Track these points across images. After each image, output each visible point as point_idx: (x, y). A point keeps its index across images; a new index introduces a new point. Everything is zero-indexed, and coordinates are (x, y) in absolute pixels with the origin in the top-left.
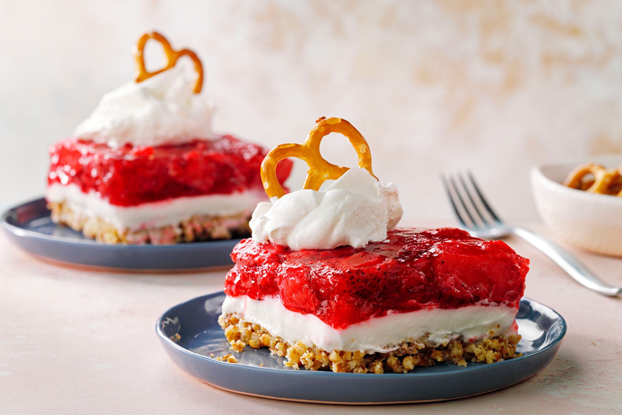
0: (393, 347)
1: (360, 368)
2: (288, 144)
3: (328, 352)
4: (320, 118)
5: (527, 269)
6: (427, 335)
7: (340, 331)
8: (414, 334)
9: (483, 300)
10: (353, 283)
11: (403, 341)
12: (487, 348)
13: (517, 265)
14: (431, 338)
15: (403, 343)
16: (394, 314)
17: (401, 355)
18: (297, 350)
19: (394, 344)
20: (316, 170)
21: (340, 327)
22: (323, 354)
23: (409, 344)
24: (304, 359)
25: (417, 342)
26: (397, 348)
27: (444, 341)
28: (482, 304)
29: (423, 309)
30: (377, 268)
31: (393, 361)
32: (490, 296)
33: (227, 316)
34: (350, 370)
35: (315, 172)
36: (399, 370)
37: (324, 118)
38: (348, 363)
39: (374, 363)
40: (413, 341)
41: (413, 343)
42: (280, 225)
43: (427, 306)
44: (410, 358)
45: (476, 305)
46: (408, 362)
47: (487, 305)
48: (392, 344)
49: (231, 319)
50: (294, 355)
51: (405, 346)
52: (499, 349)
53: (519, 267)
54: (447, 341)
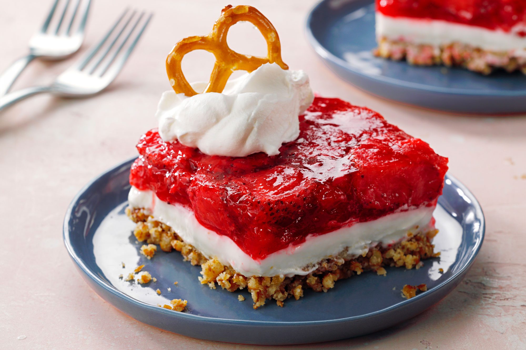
0: (312, 267)
1: (279, 293)
2: (194, 37)
3: (246, 276)
4: (225, 7)
5: (447, 168)
6: (347, 249)
7: (258, 261)
8: (334, 252)
9: (403, 207)
10: (272, 214)
11: (323, 259)
12: (405, 250)
13: (436, 166)
14: (350, 252)
15: (322, 261)
16: (314, 237)
17: (321, 273)
18: (212, 268)
19: (313, 263)
20: (224, 63)
21: (259, 258)
22: (241, 277)
23: (329, 261)
24: (221, 280)
25: (337, 258)
26: (317, 267)
27: (363, 252)
28: (402, 211)
29: (343, 227)
30: (297, 195)
31: (313, 281)
32: (410, 201)
33: (135, 209)
34: (269, 296)
35: (223, 65)
36: (319, 289)
37: (230, 6)
38: (267, 289)
39: (293, 284)
40: (332, 258)
41: (333, 260)
42: (190, 129)
43: (347, 223)
44: (330, 277)
45: (396, 212)
46: (328, 281)
47: (406, 210)
48: (311, 264)
49: (139, 215)
50: (210, 272)
51: (325, 265)
52: (418, 250)
53: (439, 168)
54: (367, 250)
